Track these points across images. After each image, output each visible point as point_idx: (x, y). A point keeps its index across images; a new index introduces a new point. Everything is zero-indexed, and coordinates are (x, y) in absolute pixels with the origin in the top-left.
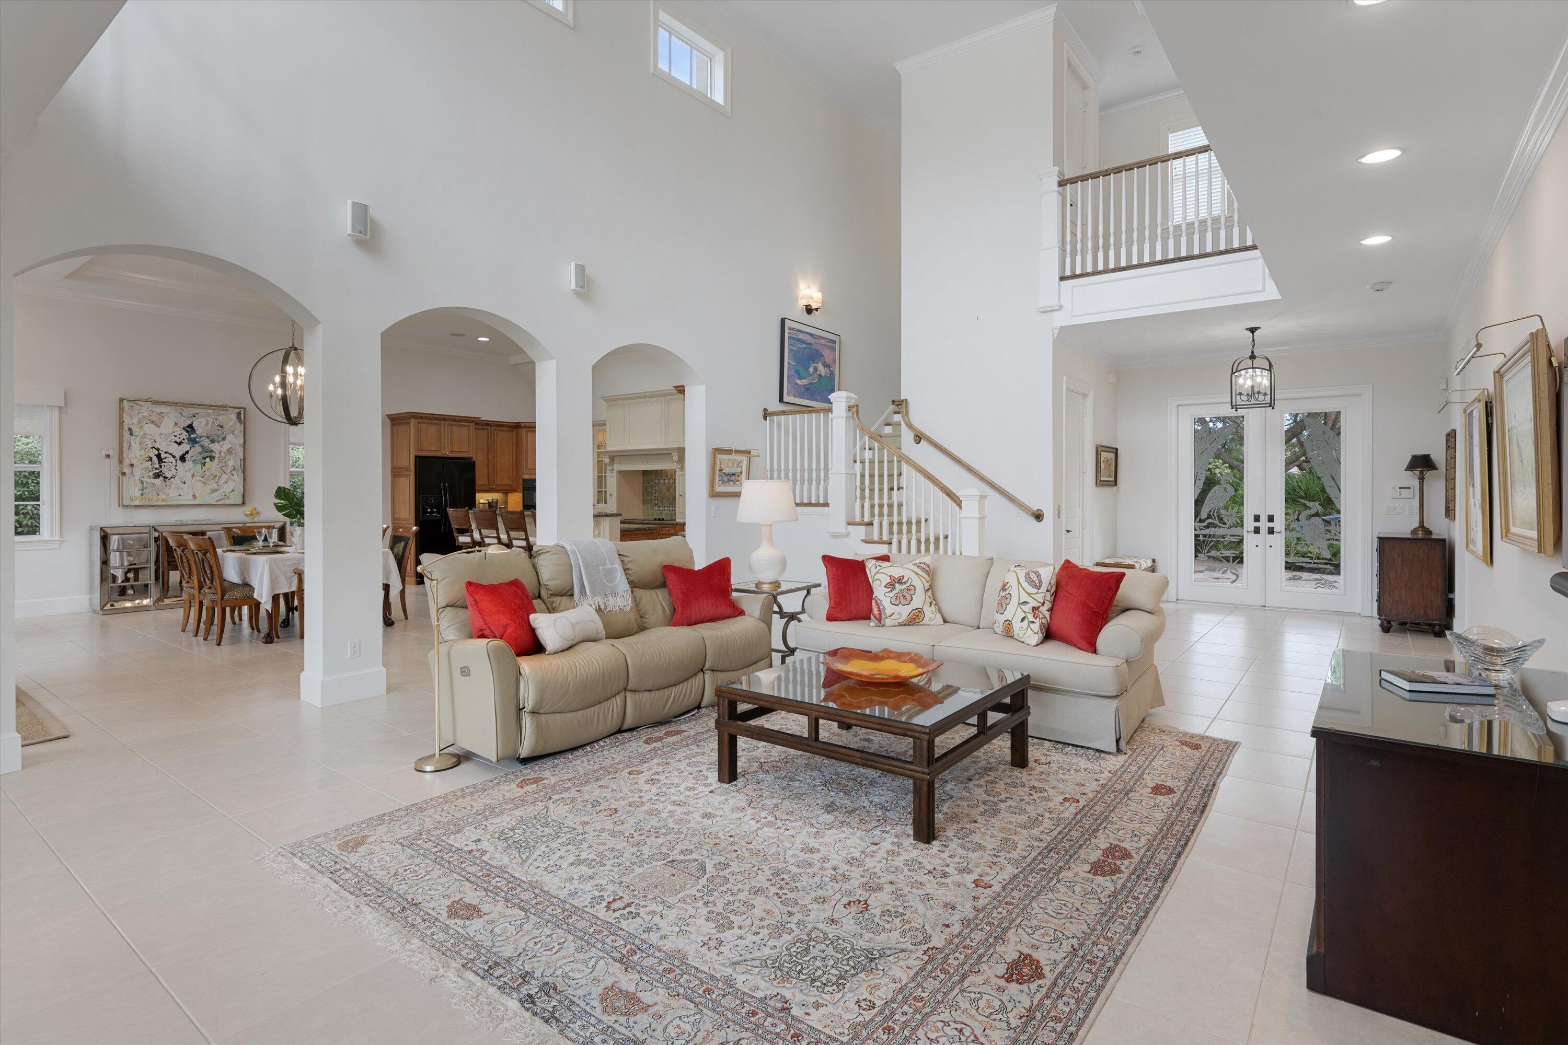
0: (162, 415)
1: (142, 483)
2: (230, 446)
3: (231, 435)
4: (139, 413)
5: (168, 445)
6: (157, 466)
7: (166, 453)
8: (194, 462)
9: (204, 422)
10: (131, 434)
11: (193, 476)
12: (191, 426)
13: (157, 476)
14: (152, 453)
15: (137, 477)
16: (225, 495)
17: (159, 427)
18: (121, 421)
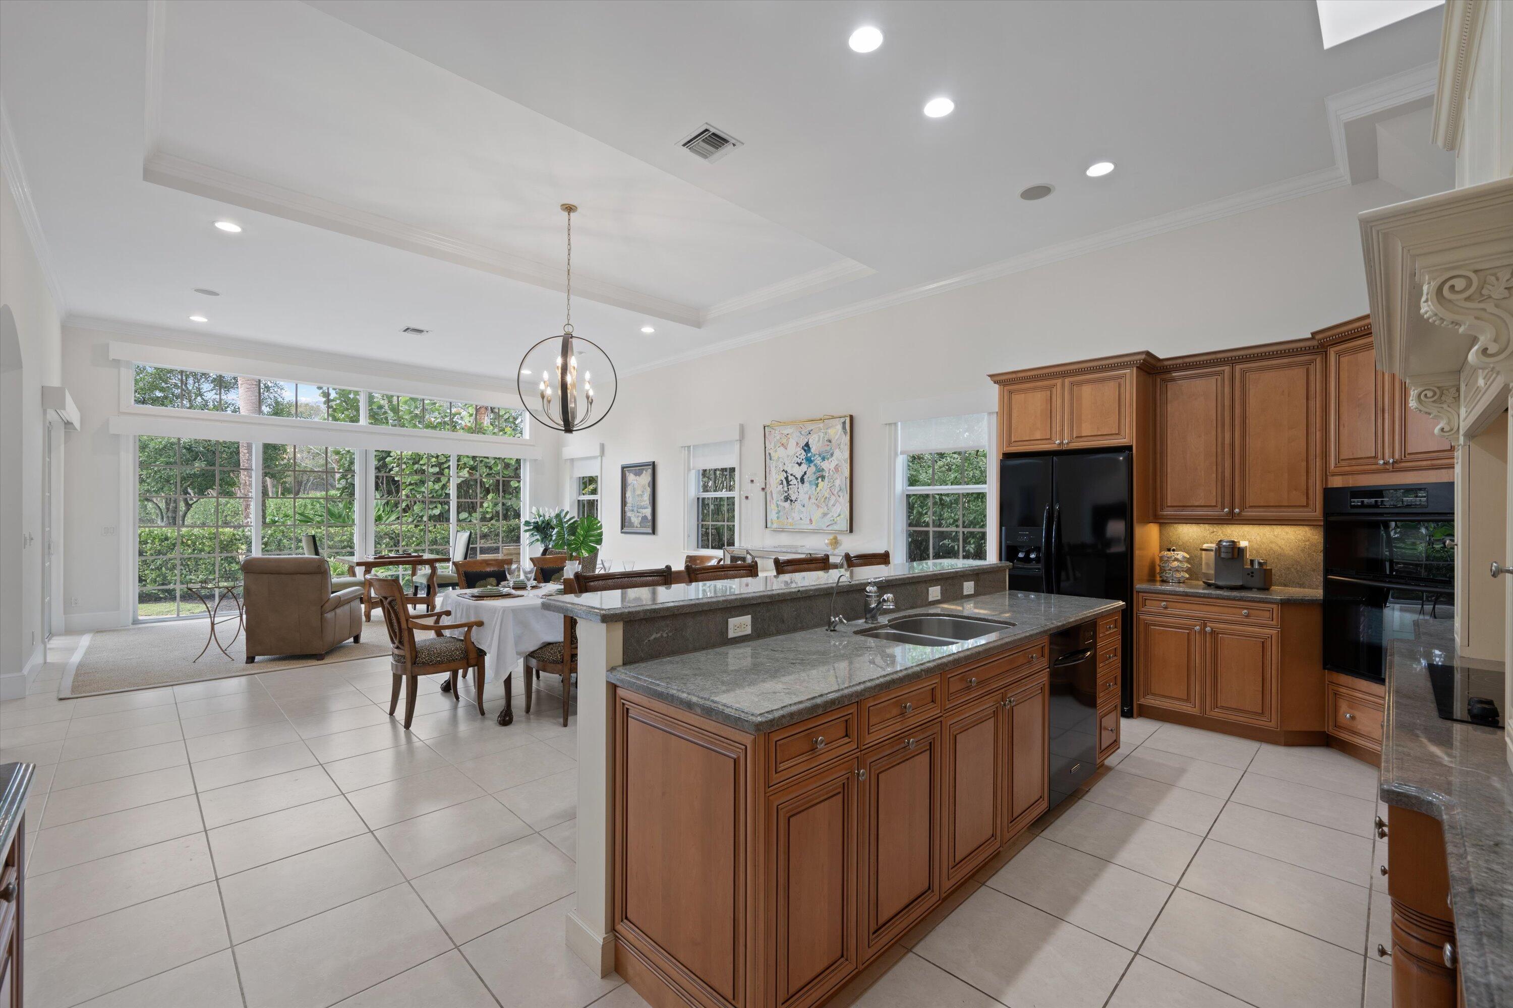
0: (789, 436)
1: (778, 506)
2: (837, 462)
3: (837, 450)
4: (775, 437)
5: (792, 467)
6: (786, 489)
7: (791, 475)
8: (810, 482)
9: (817, 439)
10: (770, 459)
11: (810, 498)
12: (807, 445)
13: (787, 499)
14: (783, 476)
15: (775, 501)
16: (834, 520)
17: (786, 449)
18: (765, 448)
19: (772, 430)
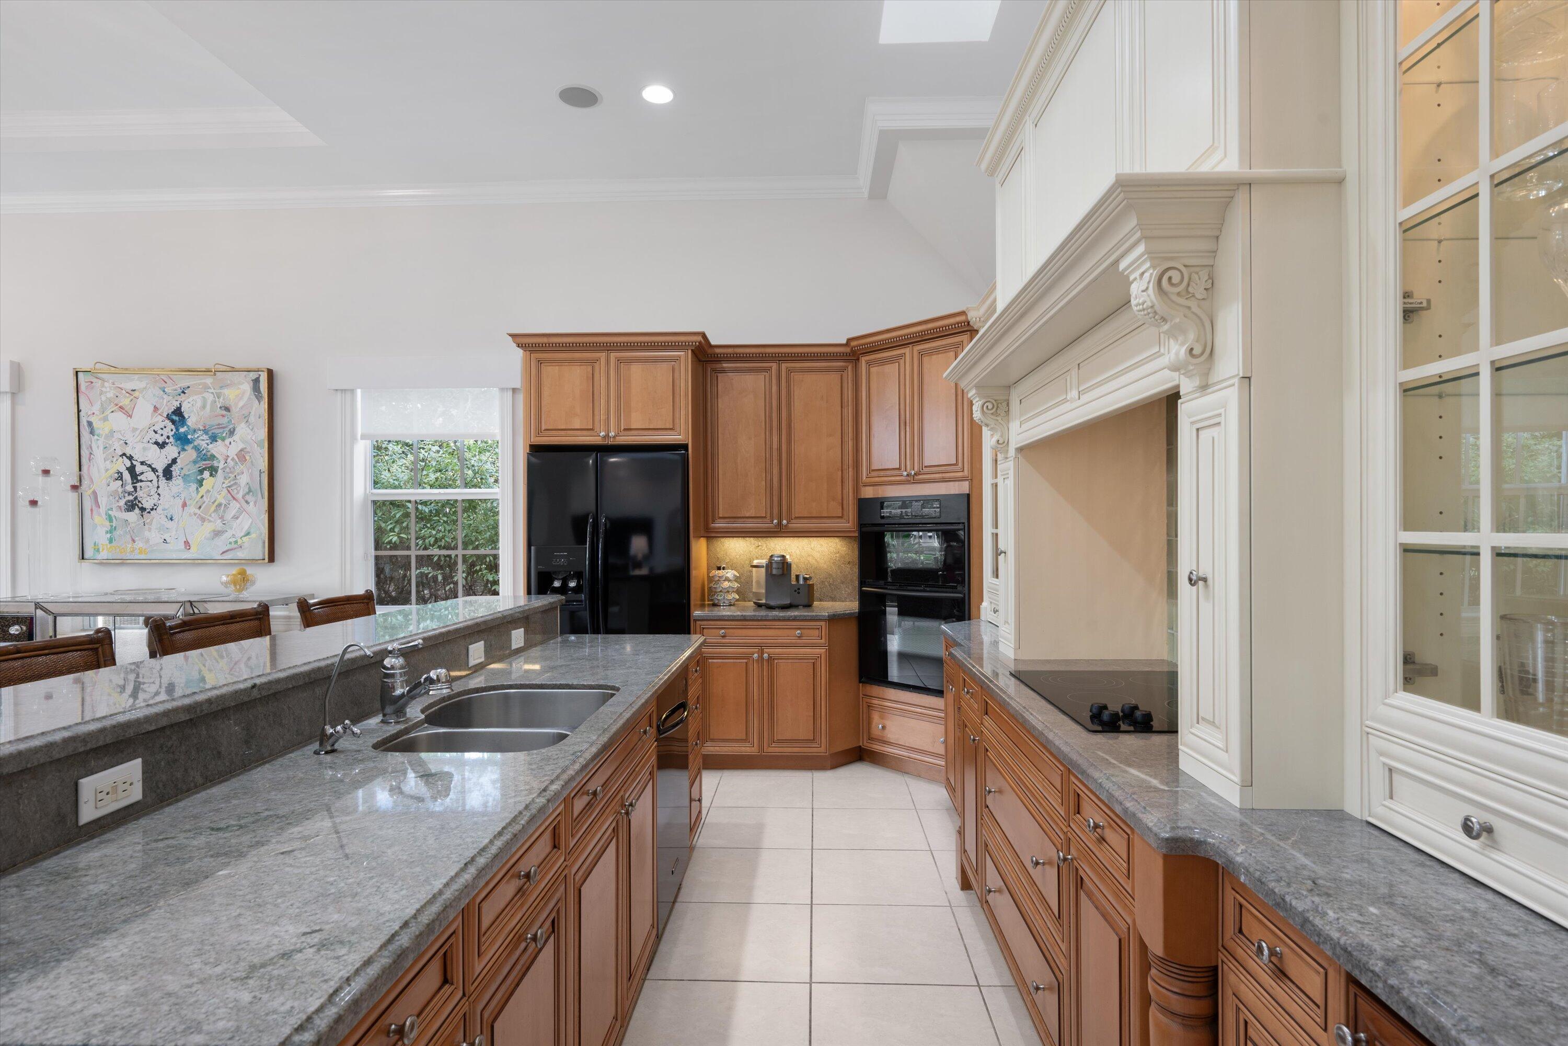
0: (136, 394)
1: (110, 519)
2: (241, 446)
3: (243, 425)
4: (101, 393)
5: (145, 449)
6: (129, 488)
7: (142, 463)
8: (185, 478)
9: (199, 404)
10: (92, 432)
11: (184, 505)
12: (178, 412)
13: (131, 506)
14: (122, 465)
15: (103, 510)
16: (236, 542)
17: (130, 416)
18: (79, 411)
19: (94, 380)
